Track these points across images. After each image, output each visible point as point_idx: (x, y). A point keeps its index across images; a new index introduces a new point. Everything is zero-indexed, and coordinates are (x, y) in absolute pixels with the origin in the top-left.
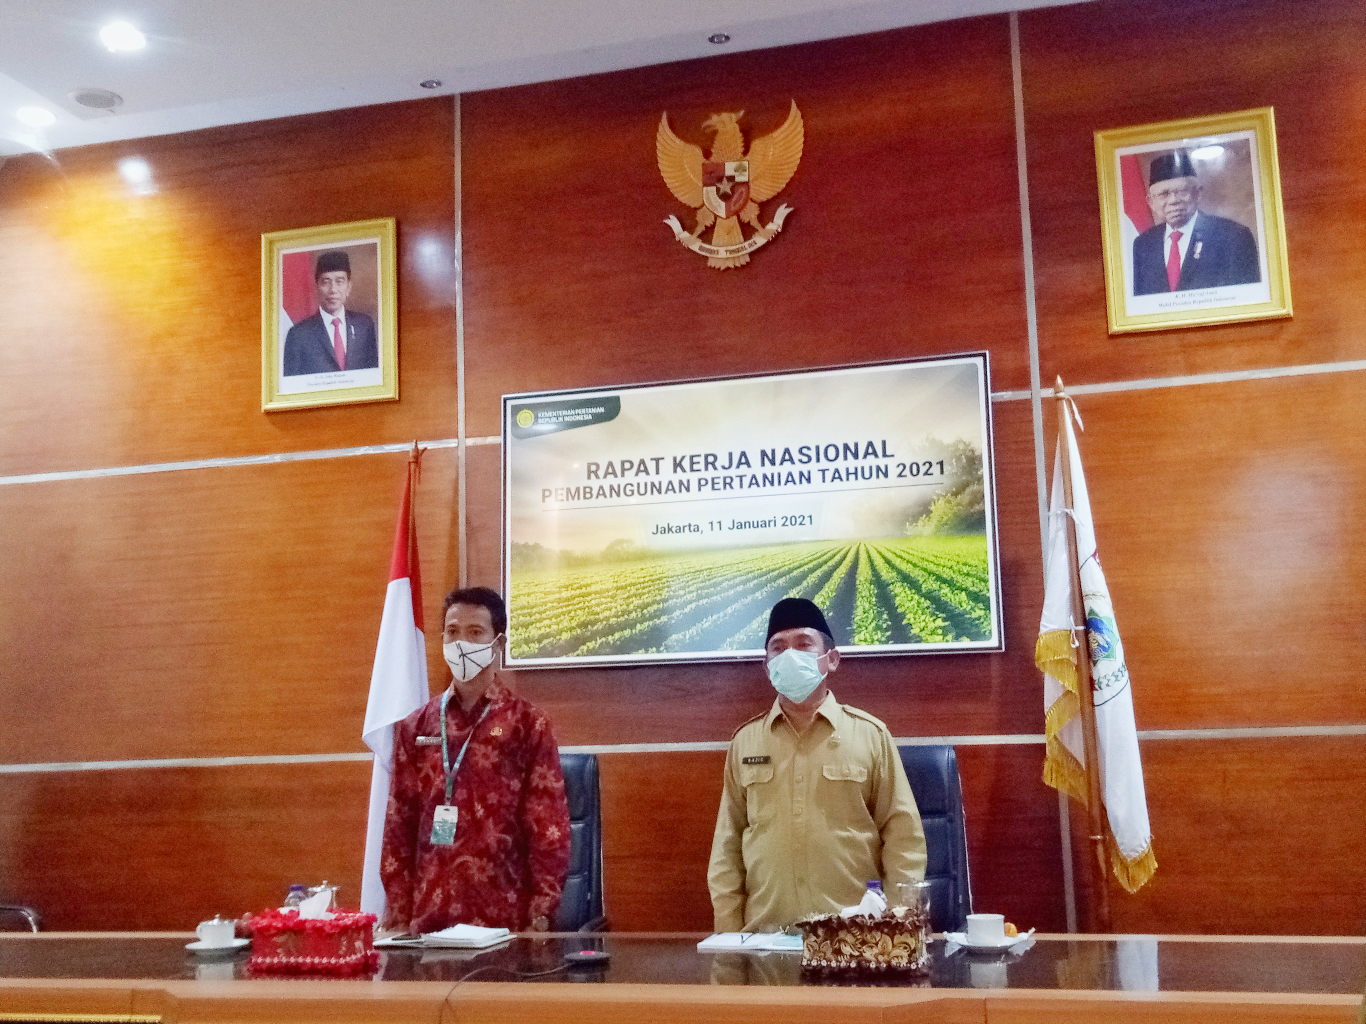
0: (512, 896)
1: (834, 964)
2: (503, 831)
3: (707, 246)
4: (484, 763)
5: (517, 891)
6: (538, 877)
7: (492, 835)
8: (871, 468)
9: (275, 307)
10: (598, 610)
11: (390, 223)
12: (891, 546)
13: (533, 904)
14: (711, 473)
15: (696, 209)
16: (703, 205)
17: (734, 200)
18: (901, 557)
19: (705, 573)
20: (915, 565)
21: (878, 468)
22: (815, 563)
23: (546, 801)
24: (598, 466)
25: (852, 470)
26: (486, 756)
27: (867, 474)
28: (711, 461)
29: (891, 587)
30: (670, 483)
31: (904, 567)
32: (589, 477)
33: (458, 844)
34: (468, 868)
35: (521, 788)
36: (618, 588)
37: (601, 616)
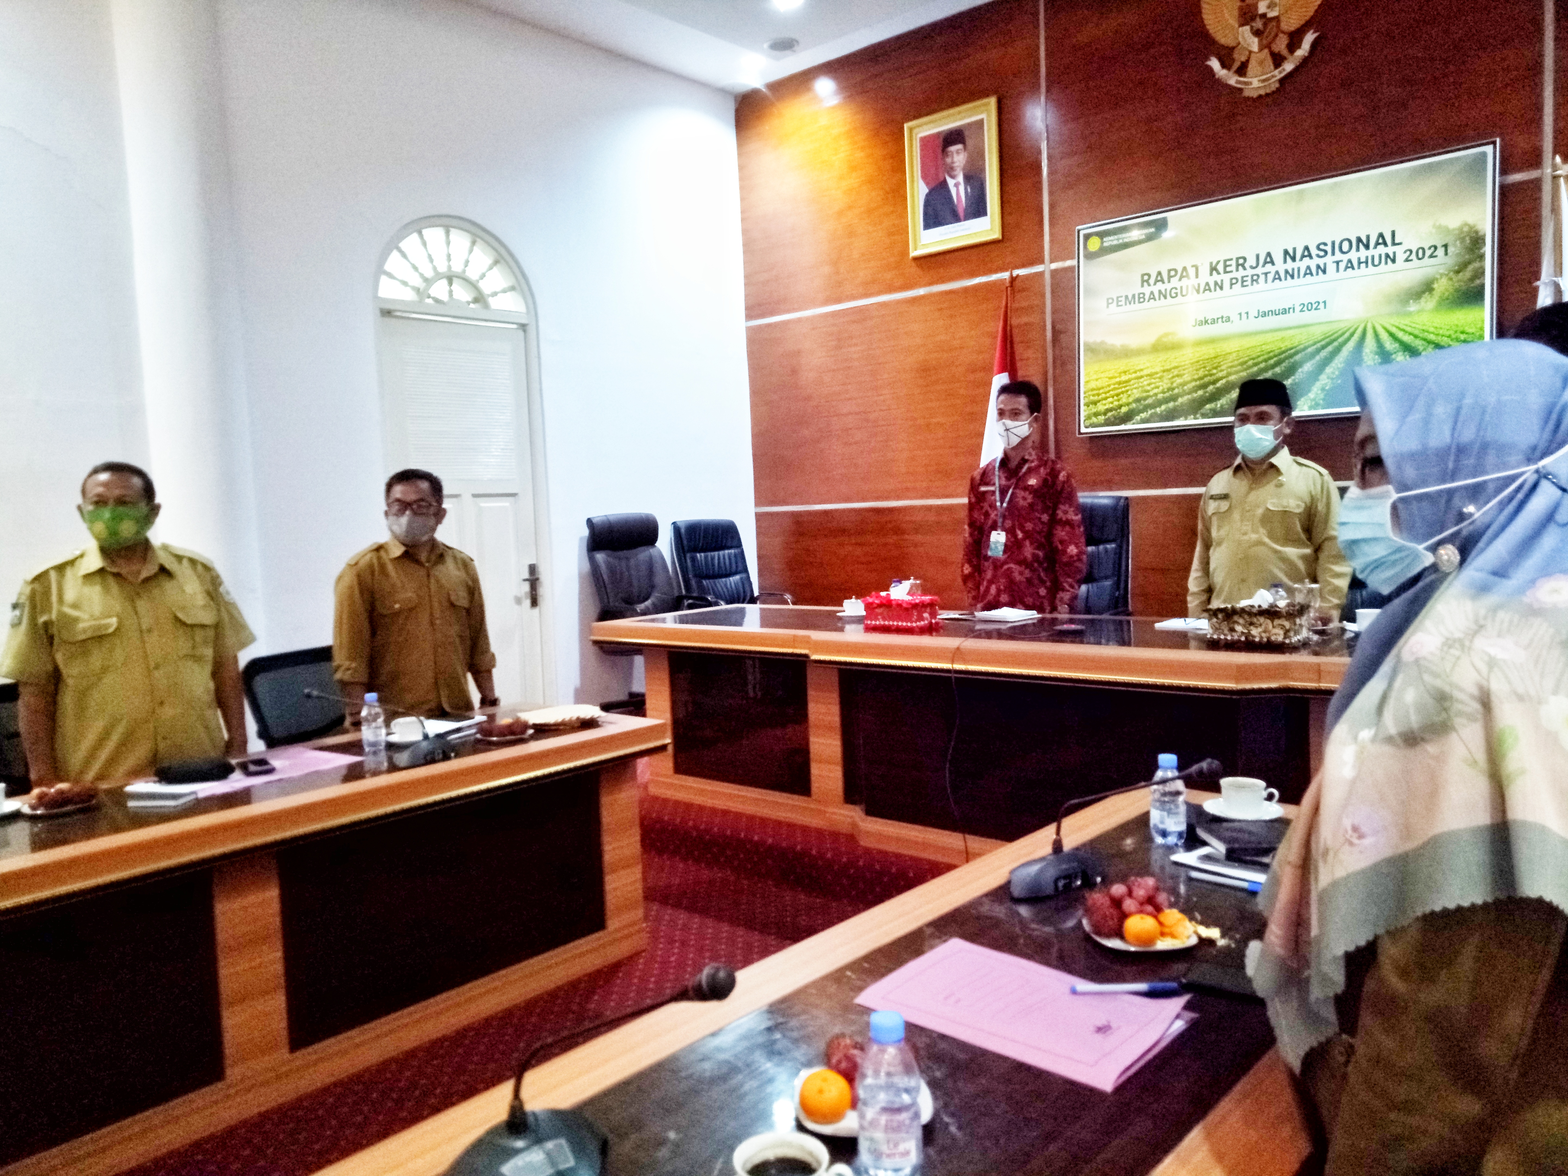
0: (1043, 592)
1: (1229, 638)
2: (1037, 548)
3: (1242, 79)
4: (1022, 503)
5: (1046, 588)
6: (1062, 580)
7: (1028, 551)
8: (1380, 256)
9: (915, 179)
10: (1149, 388)
11: (992, 102)
12: (1393, 322)
13: (1058, 596)
14: (1242, 272)
15: (1233, 48)
16: (1239, 43)
17: (1266, 34)
18: (1403, 330)
19: (1234, 355)
20: (1416, 337)
21: (1387, 256)
22: (1327, 340)
23: (1067, 528)
24: (1149, 275)
25: (1363, 259)
26: (1024, 499)
27: (1376, 262)
28: (1241, 262)
29: (1394, 356)
30: (1207, 284)
31: (1407, 338)
32: (1142, 286)
33: (1006, 556)
34: (1012, 572)
35: (1049, 520)
36: (1164, 371)
37: (1151, 393)
